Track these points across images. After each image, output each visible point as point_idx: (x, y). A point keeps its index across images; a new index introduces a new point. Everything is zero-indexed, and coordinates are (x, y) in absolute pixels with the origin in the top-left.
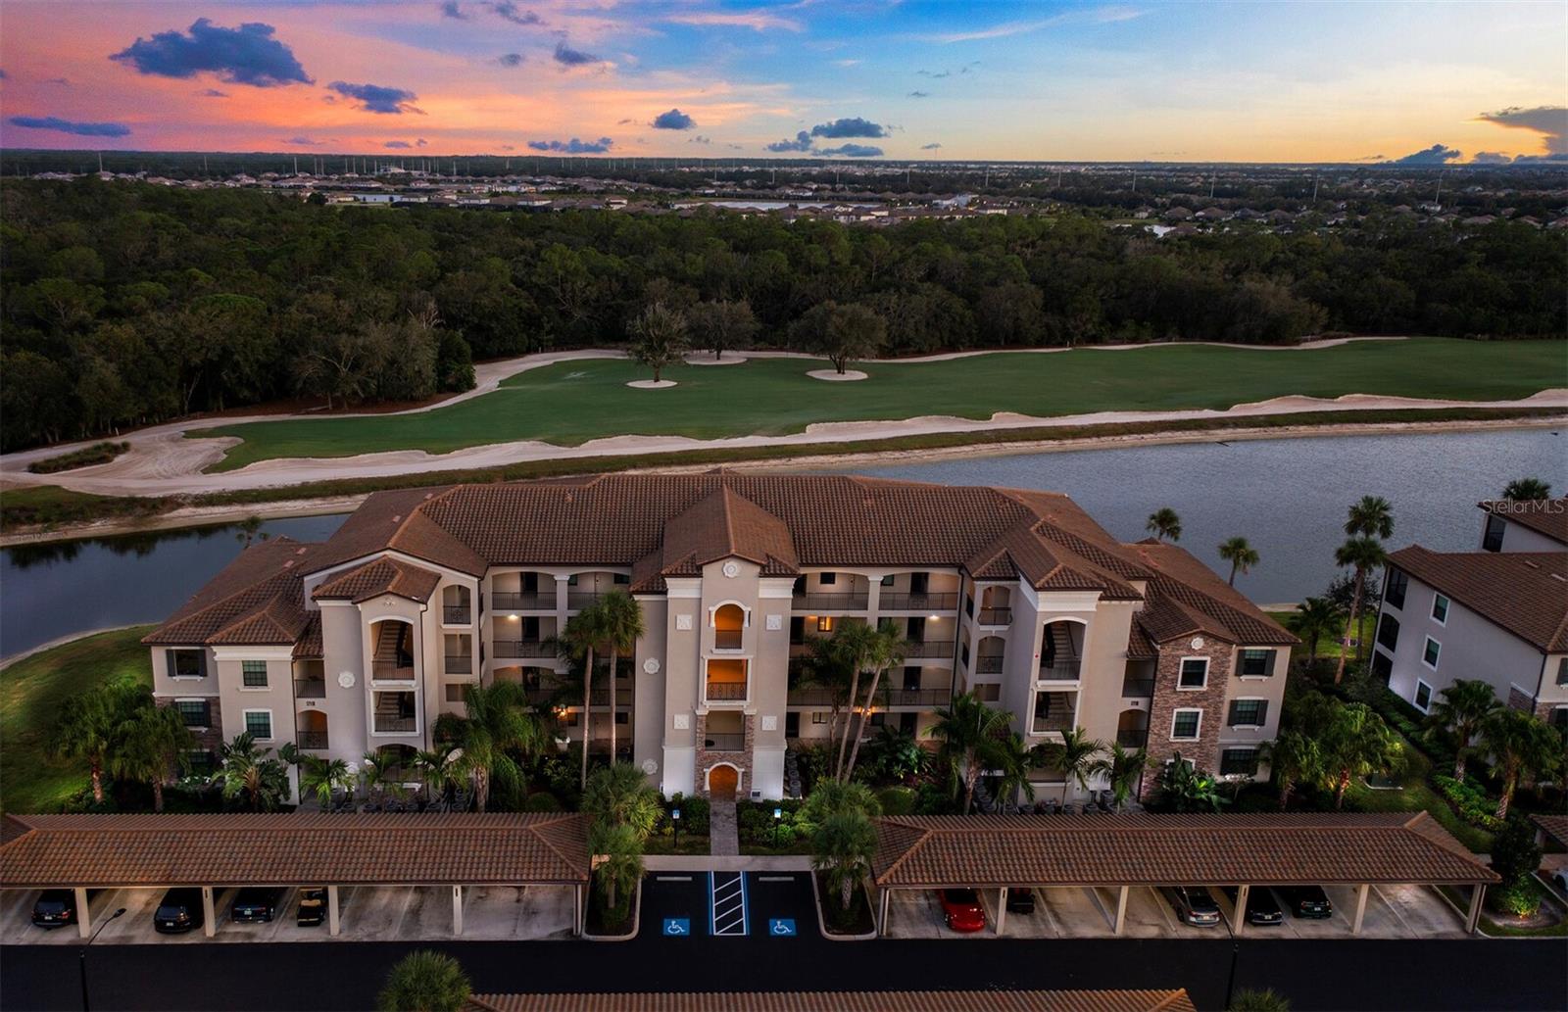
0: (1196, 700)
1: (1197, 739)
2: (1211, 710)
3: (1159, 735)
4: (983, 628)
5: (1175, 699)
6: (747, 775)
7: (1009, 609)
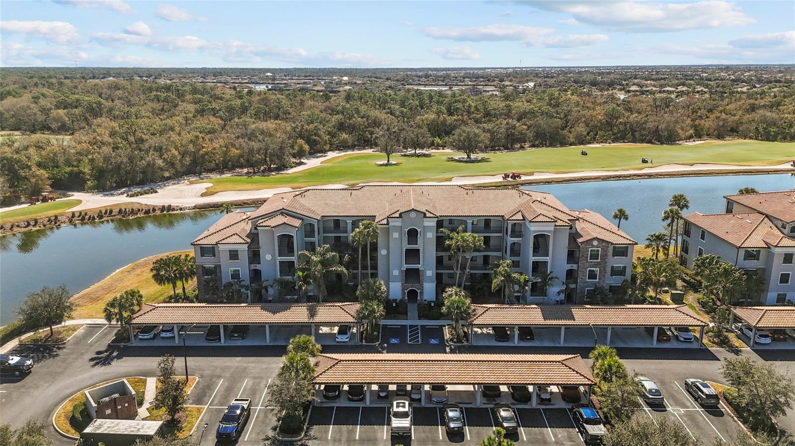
0: (595, 266)
1: (597, 280)
2: (602, 269)
3: (583, 279)
4: (512, 239)
5: (587, 265)
6: (422, 293)
7: (522, 232)
